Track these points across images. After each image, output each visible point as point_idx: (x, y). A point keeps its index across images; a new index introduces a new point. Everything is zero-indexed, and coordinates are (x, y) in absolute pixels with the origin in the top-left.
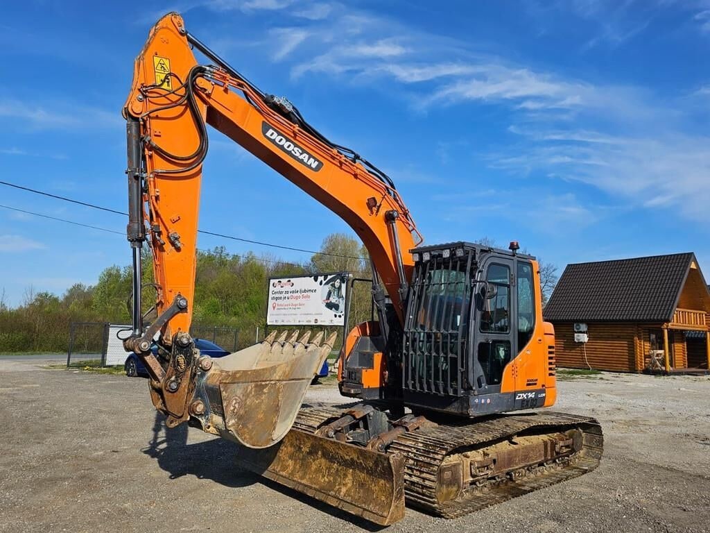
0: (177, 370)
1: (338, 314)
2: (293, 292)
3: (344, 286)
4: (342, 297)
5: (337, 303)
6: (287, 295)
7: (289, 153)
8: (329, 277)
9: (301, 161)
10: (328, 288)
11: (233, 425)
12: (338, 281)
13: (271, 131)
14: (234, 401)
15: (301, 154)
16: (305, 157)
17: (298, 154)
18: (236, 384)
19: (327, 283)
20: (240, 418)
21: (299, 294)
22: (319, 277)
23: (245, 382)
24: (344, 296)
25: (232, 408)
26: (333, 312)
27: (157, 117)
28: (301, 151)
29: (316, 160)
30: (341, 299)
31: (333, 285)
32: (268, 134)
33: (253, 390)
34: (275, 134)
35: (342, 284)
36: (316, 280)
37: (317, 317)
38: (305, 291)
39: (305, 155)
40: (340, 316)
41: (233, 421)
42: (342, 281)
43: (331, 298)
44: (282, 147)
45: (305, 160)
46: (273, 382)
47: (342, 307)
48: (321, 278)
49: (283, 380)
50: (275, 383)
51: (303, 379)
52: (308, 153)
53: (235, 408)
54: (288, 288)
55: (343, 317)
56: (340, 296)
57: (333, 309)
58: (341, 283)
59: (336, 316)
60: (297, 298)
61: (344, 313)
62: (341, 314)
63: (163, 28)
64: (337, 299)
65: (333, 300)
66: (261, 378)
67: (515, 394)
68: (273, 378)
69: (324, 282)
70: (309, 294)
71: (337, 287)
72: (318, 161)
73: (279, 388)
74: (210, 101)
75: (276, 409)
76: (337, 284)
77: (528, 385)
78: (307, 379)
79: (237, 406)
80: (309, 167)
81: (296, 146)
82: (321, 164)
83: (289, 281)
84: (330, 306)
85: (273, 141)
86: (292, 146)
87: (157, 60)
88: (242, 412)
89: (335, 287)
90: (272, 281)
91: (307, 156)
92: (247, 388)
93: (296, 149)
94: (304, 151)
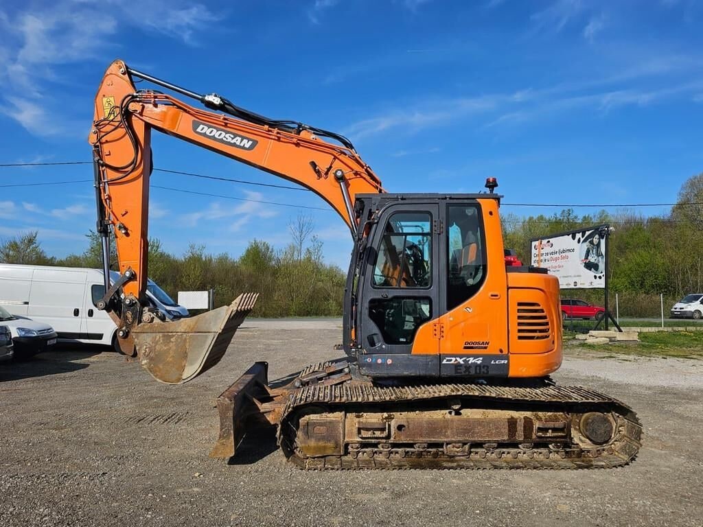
0: (126, 323)
1: (598, 275)
2: (552, 253)
3: (603, 242)
4: (602, 255)
5: (596, 262)
6: (547, 257)
7: (221, 141)
8: (588, 233)
9: (234, 145)
10: (585, 246)
11: (146, 364)
12: (597, 236)
13: (201, 126)
14: (145, 347)
15: (233, 139)
16: (237, 140)
17: (229, 140)
18: (145, 334)
19: (585, 241)
20: (151, 359)
21: (557, 255)
22: (577, 234)
23: (153, 333)
24: (604, 254)
25: (144, 352)
26: (592, 273)
27: (107, 142)
28: (232, 136)
29: (249, 140)
30: (600, 258)
31: (591, 243)
32: (199, 130)
33: (161, 339)
34: (206, 128)
35: (601, 240)
36: (574, 238)
37: (576, 279)
38: (564, 251)
39: (238, 138)
40: (600, 277)
41: (146, 361)
42: (601, 237)
43: (589, 258)
44: (213, 138)
45: (238, 143)
46: (179, 334)
47: (602, 266)
48: (579, 236)
49: (188, 333)
50: (181, 335)
51: (209, 332)
52: (240, 136)
53: (146, 351)
54: (547, 249)
55: (603, 278)
56: (599, 255)
57: (593, 269)
58: (599, 239)
59: (595, 277)
60: (556, 259)
61: (604, 273)
62: (601, 275)
63: (111, 74)
64: (596, 257)
65: (592, 259)
66: (168, 330)
67: (440, 358)
68: (179, 331)
69: (582, 240)
70: (567, 254)
71: (595, 243)
72: (251, 140)
73: (186, 339)
74: (144, 118)
75: (185, 356)
76: (596, 241)
77: (465, 348)
78: (215, 332)
79: (147, 350)
80: (243, 148)
81: (227, 132)
82: (255, 143)
83: (549, 242)
84: (590, 266)
85: (205, 135)
86: (224, 134)
87: (105, 100)
88: (152, 355)
89: (593, 244)
90: (534, 243)
91: (239, 139)
92: (156, 337)
93: (227, 136)
94: (235, 135)
